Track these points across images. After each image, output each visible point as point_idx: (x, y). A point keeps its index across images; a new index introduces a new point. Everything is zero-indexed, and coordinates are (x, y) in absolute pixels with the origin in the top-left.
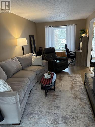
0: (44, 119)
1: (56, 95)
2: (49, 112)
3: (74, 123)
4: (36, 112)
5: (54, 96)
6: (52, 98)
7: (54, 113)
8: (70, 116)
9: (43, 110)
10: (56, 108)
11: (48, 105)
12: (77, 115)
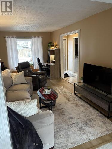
0: (70, 132)
1: (60, 109)
2: (69, 125)
3: (95, 124)
4: (57, 129)
5: (60, 110)
6: (59, 112)
7: (74, 123)
8: (87, 120)
9: (62, 126)
10: (71, 120)
11: (62, 120)
12: (91, 117)
